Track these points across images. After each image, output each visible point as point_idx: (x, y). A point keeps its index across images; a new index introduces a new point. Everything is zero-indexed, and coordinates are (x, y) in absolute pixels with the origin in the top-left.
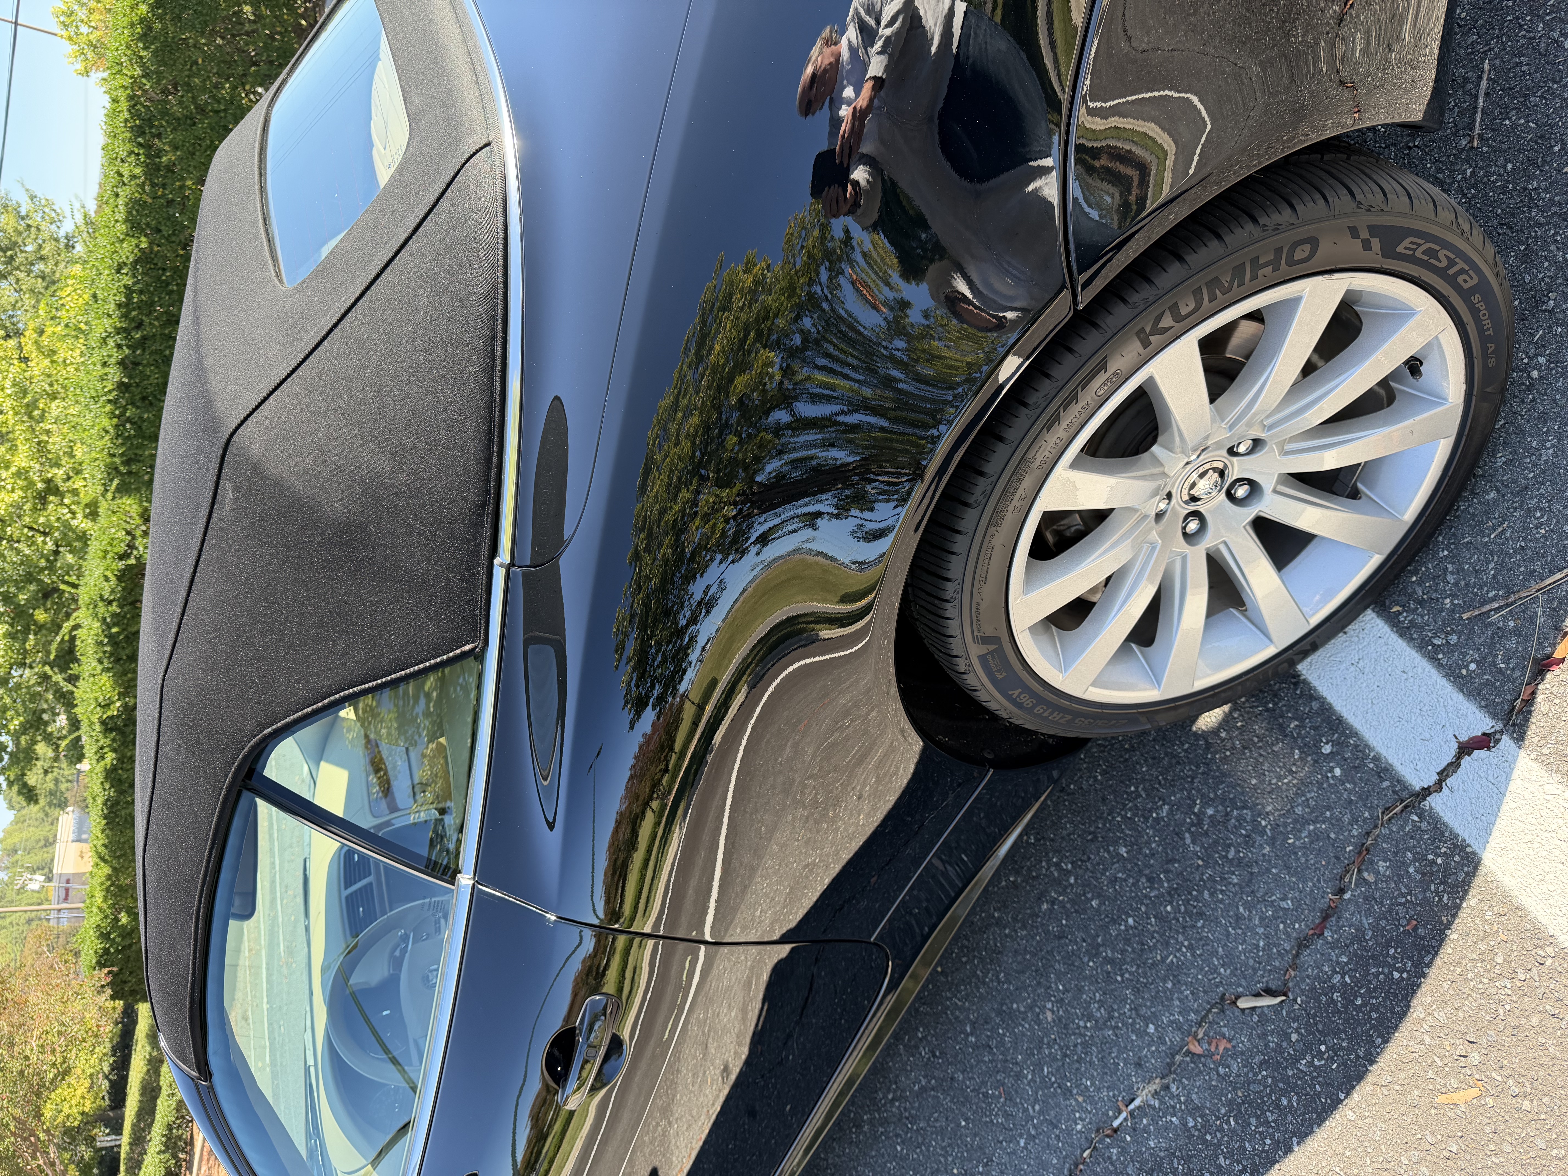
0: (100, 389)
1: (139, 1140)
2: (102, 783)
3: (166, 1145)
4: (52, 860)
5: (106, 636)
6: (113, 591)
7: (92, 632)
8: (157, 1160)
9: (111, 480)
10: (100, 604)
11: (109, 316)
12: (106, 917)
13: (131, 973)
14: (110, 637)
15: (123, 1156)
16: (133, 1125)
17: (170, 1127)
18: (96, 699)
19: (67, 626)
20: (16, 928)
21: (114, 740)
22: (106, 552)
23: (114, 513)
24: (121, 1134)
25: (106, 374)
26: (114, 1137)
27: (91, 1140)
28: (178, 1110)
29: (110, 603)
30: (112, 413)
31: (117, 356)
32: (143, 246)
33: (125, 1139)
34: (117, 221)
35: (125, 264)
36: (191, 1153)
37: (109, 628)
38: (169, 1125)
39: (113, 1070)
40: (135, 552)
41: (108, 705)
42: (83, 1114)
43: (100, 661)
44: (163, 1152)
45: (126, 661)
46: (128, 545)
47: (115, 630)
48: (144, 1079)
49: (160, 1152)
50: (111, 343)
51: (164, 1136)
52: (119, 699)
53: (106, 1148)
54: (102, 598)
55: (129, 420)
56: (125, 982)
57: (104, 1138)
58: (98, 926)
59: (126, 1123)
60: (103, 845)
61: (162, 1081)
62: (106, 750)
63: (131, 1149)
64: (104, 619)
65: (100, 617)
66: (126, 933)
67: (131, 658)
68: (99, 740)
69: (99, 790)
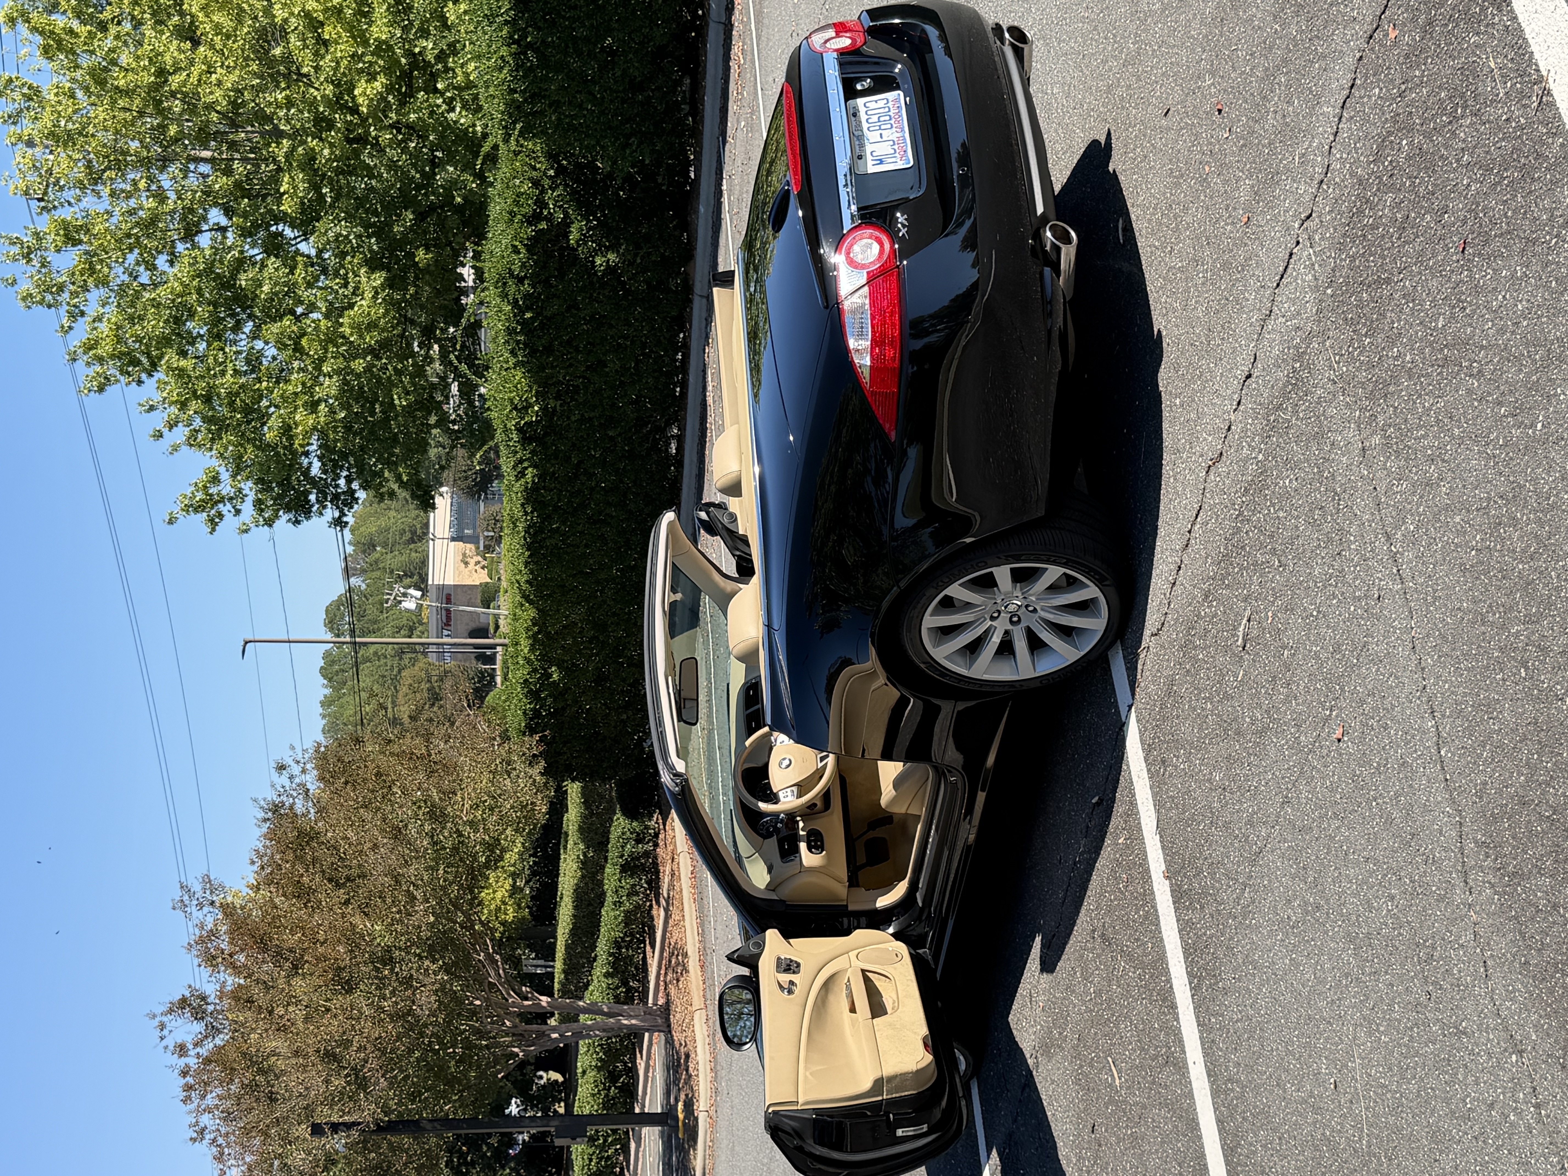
1: (577, 967)
2: (522, 505)
3: (614, 965)
4: (425, 564)
5: (518, 323)
6: (523, 265)
8: (605, 985)
9: (514, 123)
10: (510, 281)
12: (535, 671)
14: (524, 323)
15: (557, 986)
16: (567, 947)
17: (618, 945)
18: (511, 400)
20: (383, 661)
21: (533, 453)
24: (554, 960)
26: (541, 962)
27: (514, 962)
28: (627, 925)
29: (520, 280)
30: (511, 37)
33: (559, 966)
36: (645, 981)
37: (522, 313)
38: (616, 942)
39: (537, 871)
40: (545, 212)
41: (526, 408)
42: (504, 924)
43: (513, 353)
44: (612, 976)
45: (542, 353)
46: (537, 202)
47: (528, 315)
48: (579, 886)
49: (607, 975)
51: (611, 955)
52: (537, 402)
53: (534, 976)
54: (511, 272)
55: (530, 46)
56: (558, 752)
57: (531, 962)
58: (526, 681)
59: (559, 943)
60: (527, 582)
61: (606, 887)
62: (526, 464)
63: (566, 978)
64: (516, 301)
65: (511, 298)
66: (558, 692)
67: (548, 350)
68: (517, 452)
69: (518, 513)
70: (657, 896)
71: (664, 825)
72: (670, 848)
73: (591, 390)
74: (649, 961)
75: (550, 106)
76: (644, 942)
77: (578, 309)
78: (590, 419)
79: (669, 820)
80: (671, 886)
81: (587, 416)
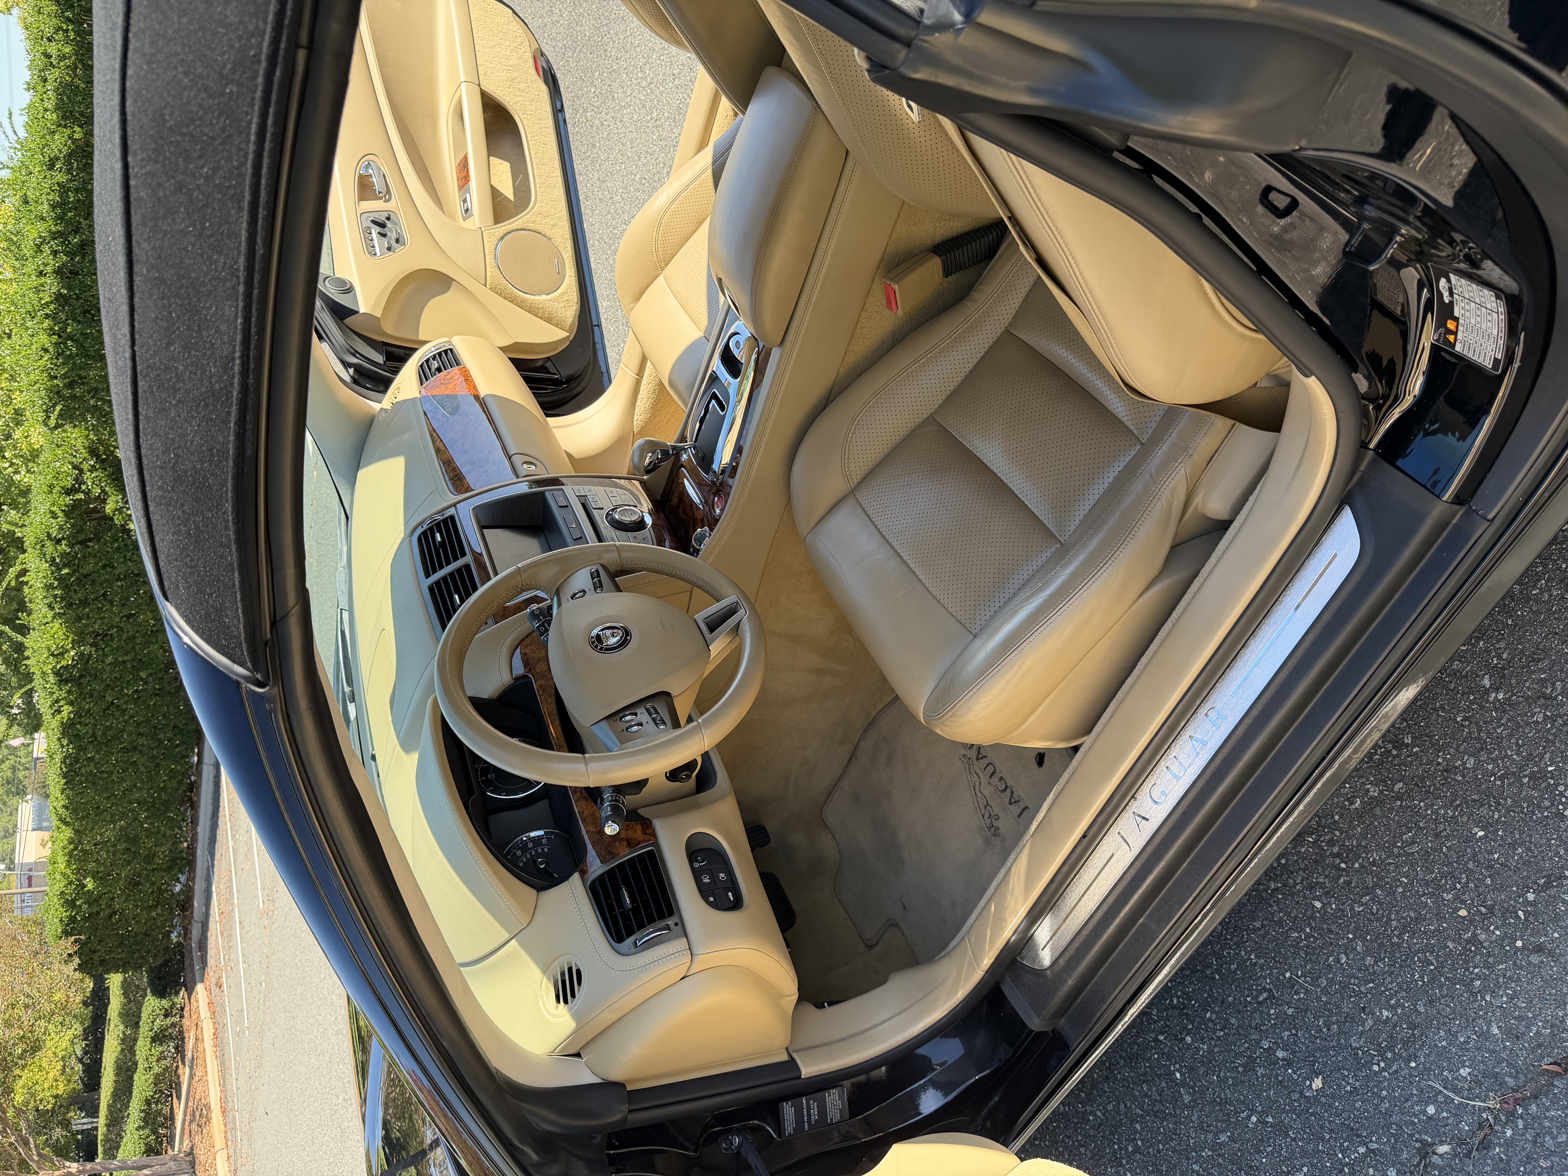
0: (36, 303)
1: (116, 1121)
2: (59, 739)
3: (145, 1120)
4: (13, 851)
5: (55, 579)
6: (61, 528)
7: (41, 575)
8: (136, 1137)
9: (54, 406)
10: (48, 543)
11: (43, 219)
12: (70, 883)
13: (100, 942)
14: (61, 579)
15: (100, 1137)
16: (109, 1106)
17: (148, 1102)
18: (49, 649)
19: (13, 572)
21: (69, 692)
22: (51, 487)
23: (58, 446)
24: (98, 1117)
25: (42, 286)
26: (90, 1120)
27: (66, 1124)
28: (156, 1084)
29: (58, 542)
30: (51, 329)
31: (52, 264)
32: (76, 136)
33: (102, 1121)
34: (46, 110)
35: (57, 159)
36: (172, 1127)
37: (59, 569)
38: (147, 1100)
39: (86, 1053)
40: (83, 487)
41: (62, 654)
42: (56, 1097)
43: (51, 607)
44: (143, 1128)
45: (78, 606)
46: (76, 480)
47: (65, 571)
48: (118, 1059)
49: (139, 1128)
50: (46, 249)
51: (142, 1111)
52: (73, 648)
53: (82, 1132)
54: (49, 535)
55: (70, 337)
56: (94, 952)
57: (79, 1121)
58: (62, 893)
59: (102, 1104)
60: (64, 807)
61: (137, 1057)
62: (62, 703)
63: (108, 1130)
64: (53, 560)
65: (48, 557)
66: (92, 900)
67: (84, 603)
68: (53, 693)
69: (55, 746)
70: (183, 1058)
71: (189, 999)
72: (194, 1017)
73: (124, 637)
74: (176, 1111)
75: (89, 392)
76: (171, 1095)
77: (113, 567)
78: (124, 662)
79: (194, 994)
80: (195, 1046)
81: (120, 659)
